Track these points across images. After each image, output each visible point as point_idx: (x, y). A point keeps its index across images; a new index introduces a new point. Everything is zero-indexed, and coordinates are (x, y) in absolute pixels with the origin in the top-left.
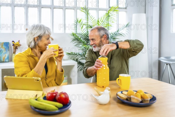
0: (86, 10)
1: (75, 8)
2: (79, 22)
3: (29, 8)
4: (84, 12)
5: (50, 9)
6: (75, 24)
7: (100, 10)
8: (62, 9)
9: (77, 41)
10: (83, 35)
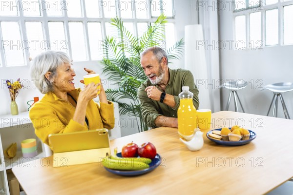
0: (119, 22)
1: (102, 21)
2: (110, 43)
3: (26, 23)
4: (116, 26)
5: (62, 23)
6: (105, 45)
7: (138, 22)
8: (82, 22)
9: (110, 71)
10: (118, 61)
